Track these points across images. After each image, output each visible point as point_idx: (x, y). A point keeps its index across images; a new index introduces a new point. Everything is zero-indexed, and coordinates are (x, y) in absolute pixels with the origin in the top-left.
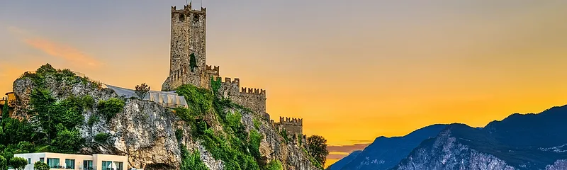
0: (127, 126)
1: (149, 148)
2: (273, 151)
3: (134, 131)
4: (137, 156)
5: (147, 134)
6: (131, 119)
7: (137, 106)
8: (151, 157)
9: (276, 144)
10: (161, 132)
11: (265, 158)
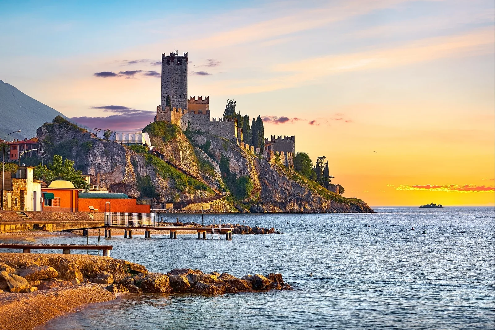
0: (96, 159)
1: (112, 173)
2: (242, 169)
3: (101, 162)
4: (104, 179)
5: (109, 164)
6: (99, 154)
7: (102, 145)
8: (113, 179)
9: (243, 163)
10: (119, 162)
11: (235, 175)
